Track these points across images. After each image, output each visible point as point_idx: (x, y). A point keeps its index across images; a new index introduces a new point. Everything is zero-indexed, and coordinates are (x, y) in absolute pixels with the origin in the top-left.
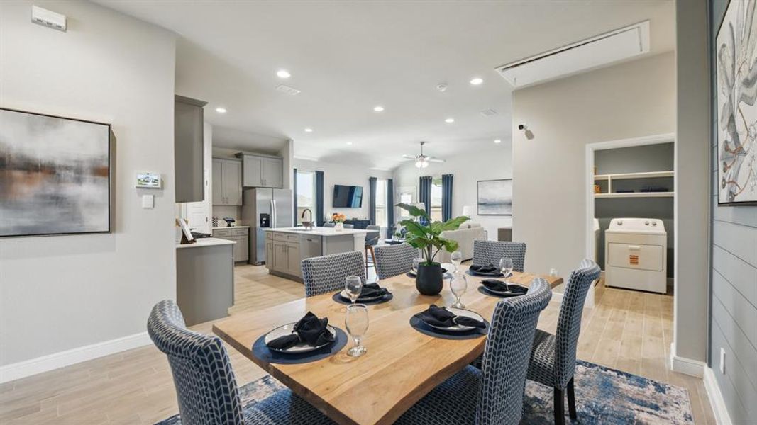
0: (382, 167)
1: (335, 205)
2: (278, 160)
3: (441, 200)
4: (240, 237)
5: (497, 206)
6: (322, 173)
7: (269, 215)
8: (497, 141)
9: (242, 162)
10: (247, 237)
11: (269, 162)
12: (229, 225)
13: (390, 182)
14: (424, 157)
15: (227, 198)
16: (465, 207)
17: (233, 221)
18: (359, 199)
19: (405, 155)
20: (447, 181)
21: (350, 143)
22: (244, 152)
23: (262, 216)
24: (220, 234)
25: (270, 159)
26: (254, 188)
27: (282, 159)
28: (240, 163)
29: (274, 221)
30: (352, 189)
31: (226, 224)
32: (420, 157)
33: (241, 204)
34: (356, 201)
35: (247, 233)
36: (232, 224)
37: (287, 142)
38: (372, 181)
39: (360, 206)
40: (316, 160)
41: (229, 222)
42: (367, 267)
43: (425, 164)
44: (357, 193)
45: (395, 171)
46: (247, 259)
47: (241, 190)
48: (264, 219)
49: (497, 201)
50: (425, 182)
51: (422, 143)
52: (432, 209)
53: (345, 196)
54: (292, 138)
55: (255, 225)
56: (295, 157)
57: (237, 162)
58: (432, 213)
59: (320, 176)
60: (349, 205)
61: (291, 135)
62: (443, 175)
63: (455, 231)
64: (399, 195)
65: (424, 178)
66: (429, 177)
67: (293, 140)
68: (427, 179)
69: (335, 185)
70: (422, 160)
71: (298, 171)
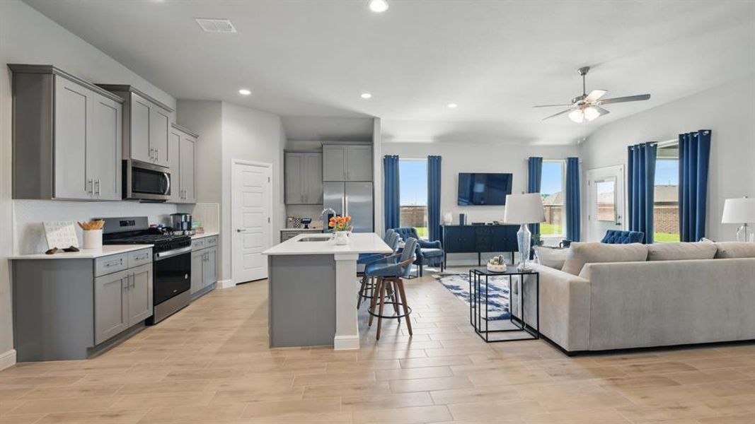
1: (462, 201)
2: (366, 147)
3: (677, 190)
6: (439, 158)
11: (355, 150)
12: (306, 227)
13: (573, 163)
15: (308, 196)
16: (727, 201)
21: (453, 106)
22: (324, 143)
25: (356, 147)
27: (372, 145)
32: (578, 99)
36: (309, 225)
38: (534, 164)
40: (429, 140)
41: (306, 223)
42: (380, 317)
47: (321, 186)
50: (641, 157)
51: (584, 71)
52: (655, 207)
54: (376, 115)
58: (656, 217)
59: (435, 164)
61: (372, 112)
62: (681, 136)
63: (648, 262)
64: (592, 183)
65: (637, 150)
66: (648, 144)
67: (379, 119)
68: (643, 150)
69: (460, 174)
70: (583, 106)
71: (400, 159)
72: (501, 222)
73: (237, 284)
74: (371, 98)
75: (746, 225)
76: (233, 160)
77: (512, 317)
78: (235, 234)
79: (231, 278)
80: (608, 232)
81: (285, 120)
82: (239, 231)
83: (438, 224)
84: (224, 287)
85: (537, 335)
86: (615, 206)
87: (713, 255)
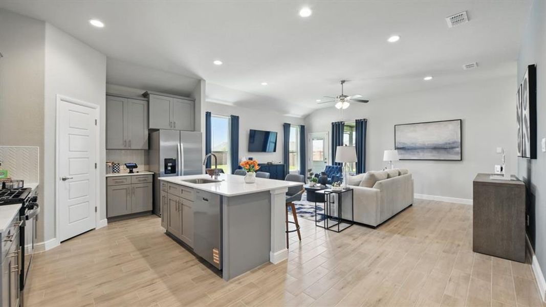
0: (295, 113)
1: (250, 150)
2: (189, 102)
4: (142, 185)
5: (417, 151)
6: (238, 117)
7: (175, 160)
8: (428, 78)
9: (148, 102)
10: (151, 184)
11: (178, 103)
12: (131, 172)
13: (303, 128)
14: (346, 96)
15: (130, 141)
16: (385, 151)
17: (136, 167)
18: (274, 145)
19: (319, 101)
20: (361, 126)
21: (264, 84)
22: (149, 92)
23: (167, 161)
24: (116, 182)
25: (180, 100)
26: (158, 130)
27: (194, 101)
28: (145, 103)
29: (181, 167)
30: (267, 134)
31: (128, 170)
32: (341, 96)
33: (147, 148)
34: (270, 146)
35: (151, 180)
36: (134, 170)
37: (199, 82)
38: (286, 127)
39: (275, 151)
40: (231, 104)
41: (131, 167)
43: (346, 105)
44: (271, 138)
45: (307, 117)
46: (152, 209)
47: (147, 133)
48: (169, 164)
49: (418, 145)
50: (338, 129)
51: (343, 82)
53: (260, 141)
54: (204, 78)
55: (159, 171)
56: (207, 100)
57: (142, 102)
59: (235, 121)
60: (264, 149)
61: (201, 74)
62: (356, 120)
63: (388, 179)
64: (311, 140)
65: (336, 125)
66: (342, 122)
67: (205, 81)
68: (339, 125)
69: (251, 130)
70: (343, 100)
71: (212, 115)
72: (273, 163)
73: (61, 242)
74: (221, 65)
75: (391, 161)
76: (59, 96)
77: (331, 218)
78: (60, 183)
79: (55, 236)
80: (327, 166)
81: (110, 62)
82: (64, 179)
83: (237, 165)
84: (47, 248)
85: (352, 223)
86: (323, 152)
87: (398, 174)
